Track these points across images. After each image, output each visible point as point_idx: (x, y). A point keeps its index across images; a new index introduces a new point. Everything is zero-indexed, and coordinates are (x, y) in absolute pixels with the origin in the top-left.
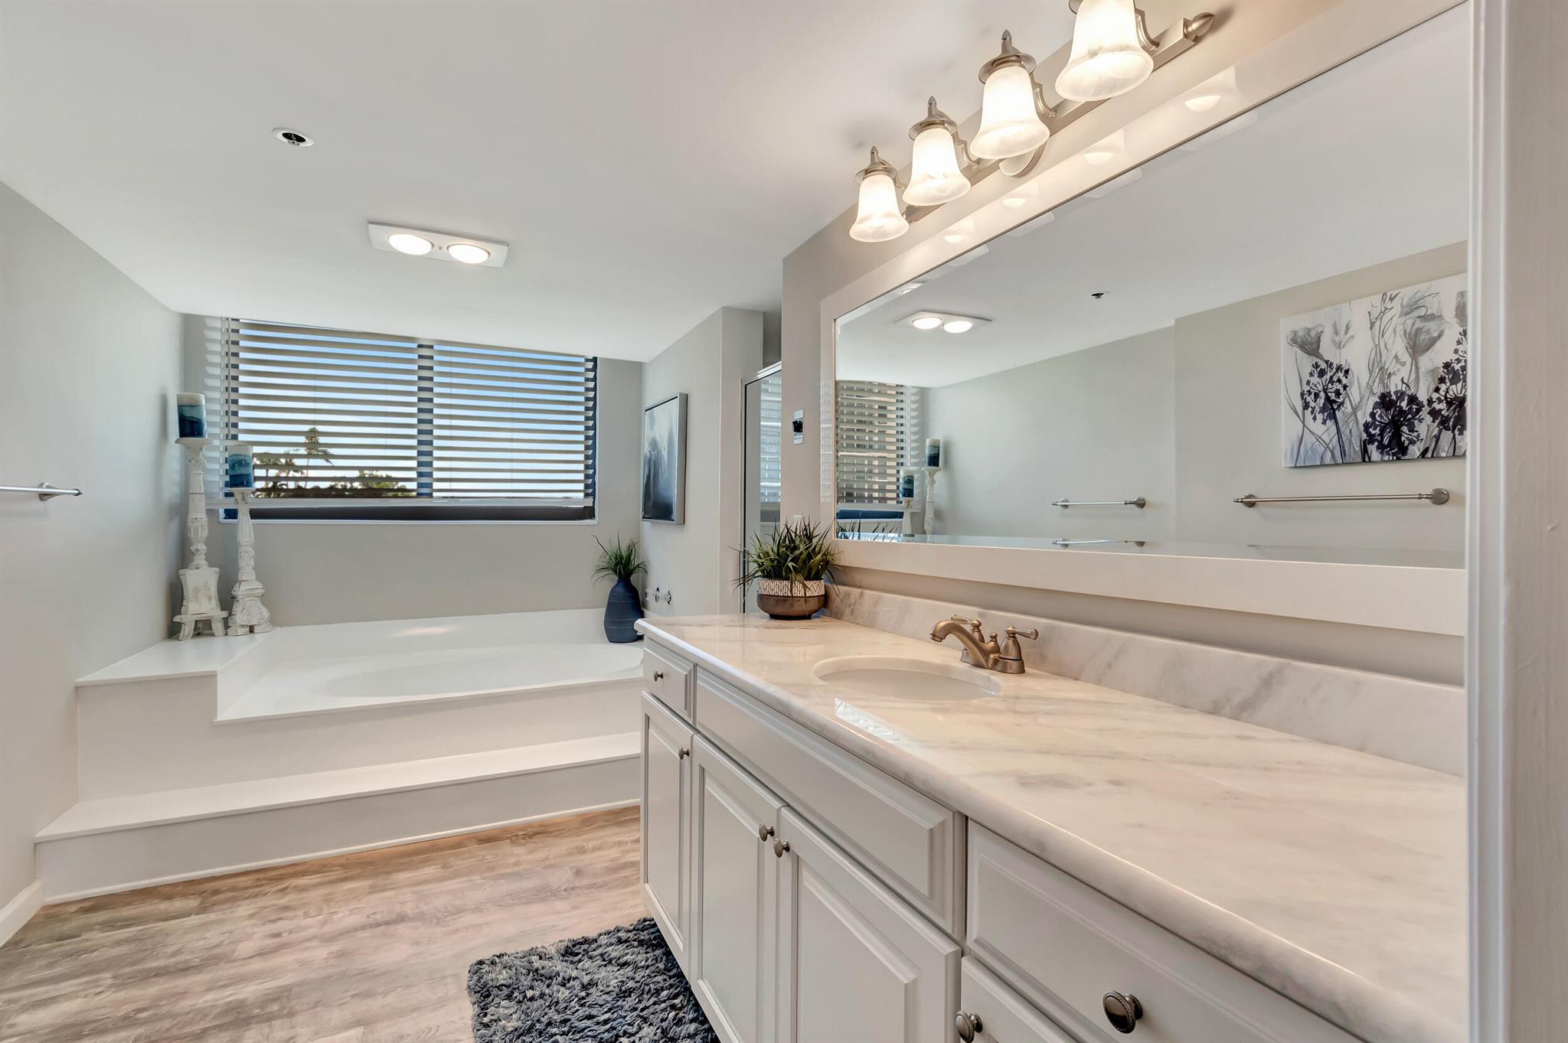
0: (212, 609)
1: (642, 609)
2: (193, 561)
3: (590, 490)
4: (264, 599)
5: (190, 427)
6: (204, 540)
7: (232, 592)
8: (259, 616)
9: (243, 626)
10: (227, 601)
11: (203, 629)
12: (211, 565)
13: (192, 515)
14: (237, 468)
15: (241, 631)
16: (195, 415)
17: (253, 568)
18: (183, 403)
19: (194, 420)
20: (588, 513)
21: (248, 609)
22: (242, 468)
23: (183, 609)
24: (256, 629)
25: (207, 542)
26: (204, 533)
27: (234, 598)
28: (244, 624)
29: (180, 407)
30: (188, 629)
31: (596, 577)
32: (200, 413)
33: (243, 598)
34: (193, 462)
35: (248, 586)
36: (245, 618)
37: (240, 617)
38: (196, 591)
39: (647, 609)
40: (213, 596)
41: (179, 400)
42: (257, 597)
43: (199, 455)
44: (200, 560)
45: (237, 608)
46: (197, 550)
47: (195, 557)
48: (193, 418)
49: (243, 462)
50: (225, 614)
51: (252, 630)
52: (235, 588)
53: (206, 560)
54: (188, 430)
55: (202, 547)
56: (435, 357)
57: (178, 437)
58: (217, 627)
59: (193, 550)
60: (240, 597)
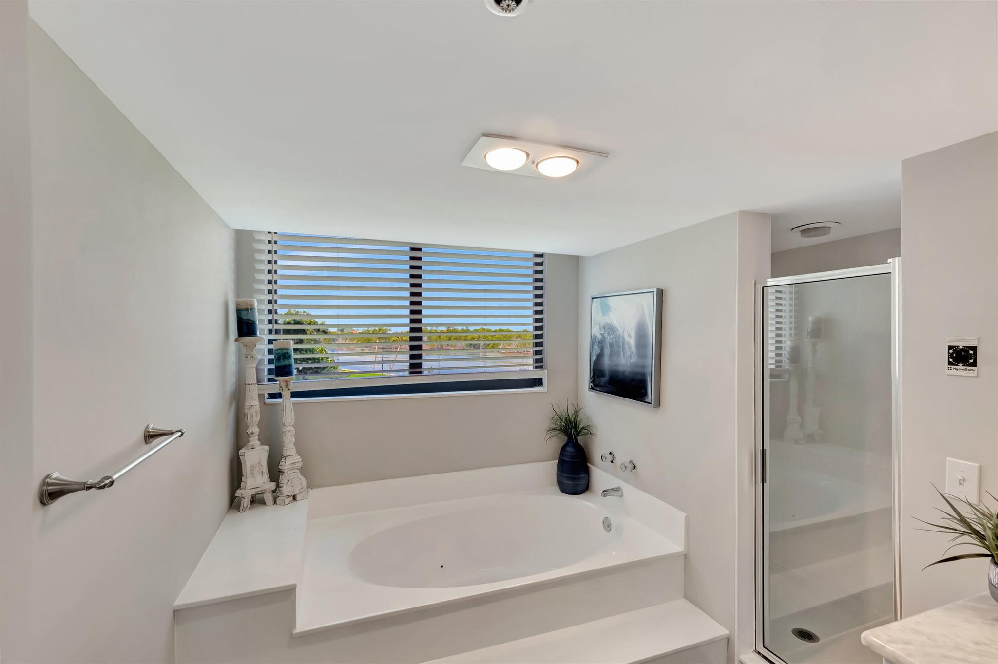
0: (264, 483)
1: (588, 464)
2: (249, 442)
3: (539, 363)
4: (303, 471)
5: (246, 328)
6: (257, 423)
7: (279, 467)
8: (300, 485)
9: (289, 496)
10: (275, 473)
11: (257, 501)
12: (262, 444)
13: (248, 404)
14: (282, 360)
15: (287, 501)
16: (250, 317)
17: (294, 444)
18: (240, 308)
19: (250, 321)
20: (538, 382)
21: (292, 481)
22: (286, 360)
23: (242, 485)
24: (298, 497)
25: (259, 425)
26: (257, 419)
27: (280, 471)
28: (289, 495)
29: (239, 311)
30: (246, 502)
31: (548, 437)
32: (254, 315)
33: (287, 472)
34: (249, 357)
35: (291, 462)
36: (290, 489)
37: (286, 490)
38: (252, 468)
39: (593, 464)
40: (264, 471)
41: (238, 305)
42: (297, 469)
43: (253, 351)
44: (254, 441)
45: (283, 480)
46: (253, 433)
47: (251, 439)
48: (249, 320)
49: (287, 355)
50: (273, 485)
51: (294, 498)
52: (281, 464)
53: (259, 440)
54: (245, 330)
55: (256, 430)
56: (423, 258)
57: (237, 337)
58: (268, 497)
59: (249, 433)
60: (285, 471)
